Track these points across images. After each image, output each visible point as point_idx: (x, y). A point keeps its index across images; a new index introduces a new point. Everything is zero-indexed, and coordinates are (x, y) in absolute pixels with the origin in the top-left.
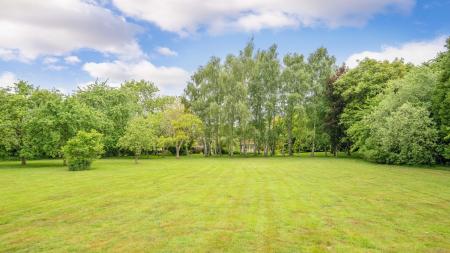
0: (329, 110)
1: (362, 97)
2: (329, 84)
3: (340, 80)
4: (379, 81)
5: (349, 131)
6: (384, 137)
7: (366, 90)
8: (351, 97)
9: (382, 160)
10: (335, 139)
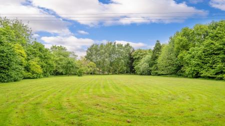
0: (130, 61)
1: (138, 58)
2: (130, 55)
3: (133, 54)
4: (142, 55)
5: (135, 67)
6: (141, 69)
7: (139, 57)
8: (136, 58)
9: (141, 74)
10: (131, 70)
